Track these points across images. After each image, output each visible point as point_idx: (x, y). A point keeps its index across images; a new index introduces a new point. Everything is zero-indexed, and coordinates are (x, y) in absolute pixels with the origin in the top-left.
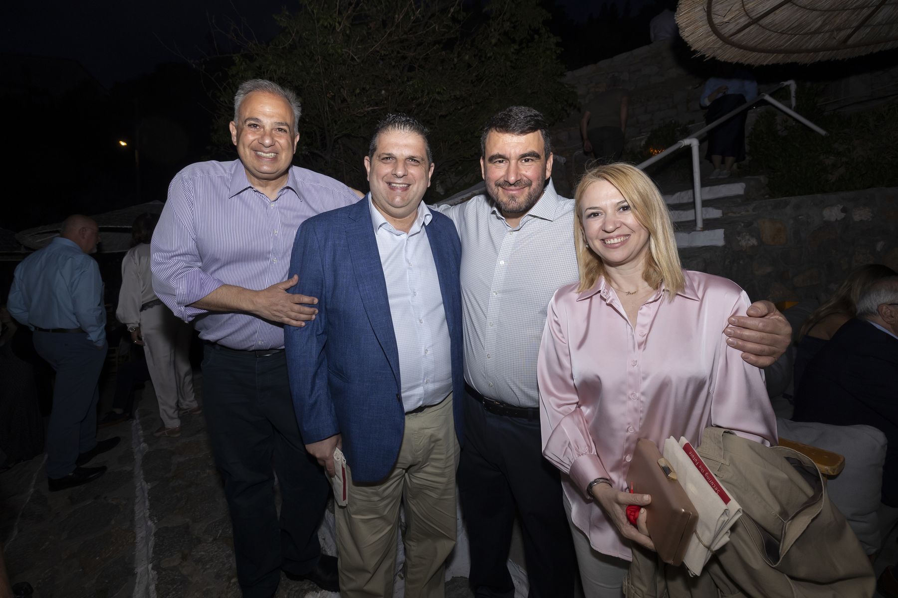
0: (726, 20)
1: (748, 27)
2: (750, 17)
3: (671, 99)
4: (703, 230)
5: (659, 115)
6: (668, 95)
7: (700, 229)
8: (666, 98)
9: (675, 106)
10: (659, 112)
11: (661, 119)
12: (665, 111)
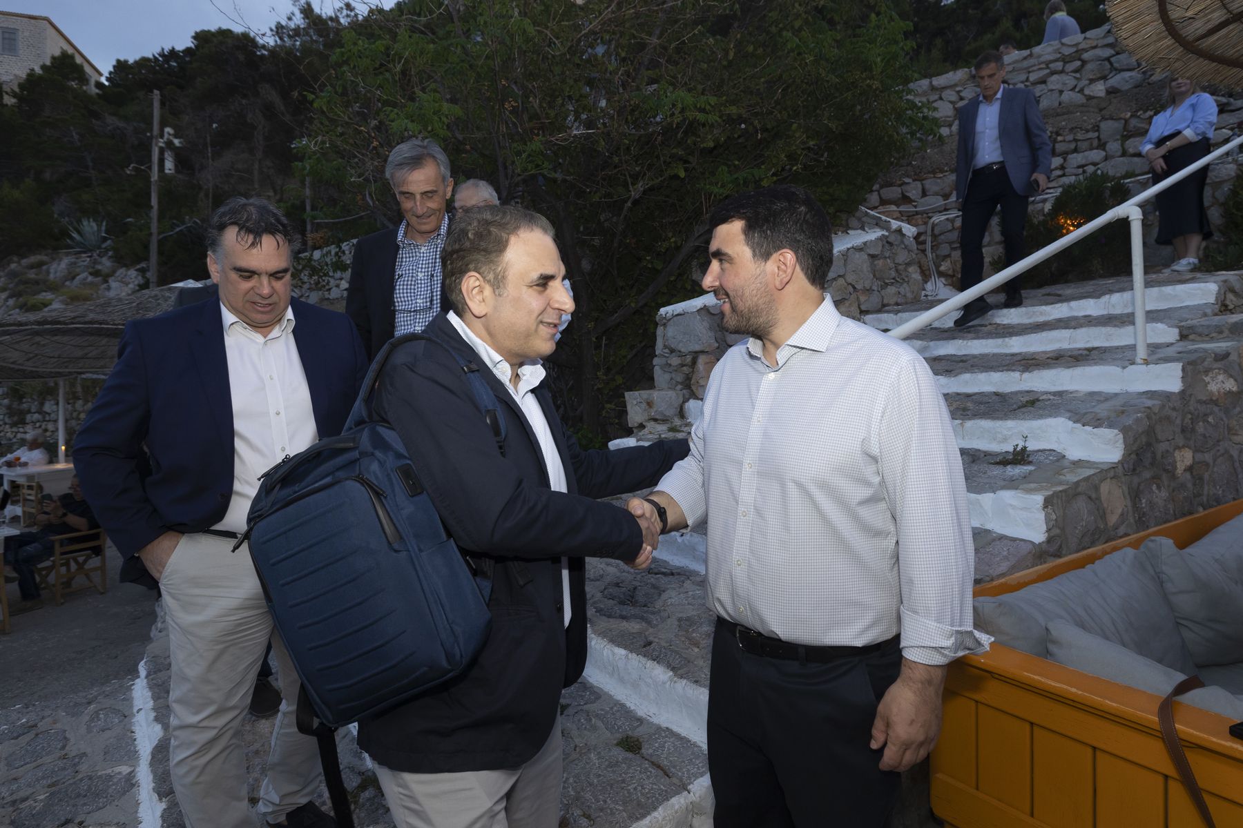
0: (1189, 14)
1: (1224, 28)
2: (1229, 11)
3: (1096, 134)
4: (1146, 362)
5: (1076, 159)
6: (1090, 126)
7: (1142, 361)
8: (1087, 131)
9: (1102, 146)
10: (1075, 154)
11: (1079, 167)
12: (1086, 153)
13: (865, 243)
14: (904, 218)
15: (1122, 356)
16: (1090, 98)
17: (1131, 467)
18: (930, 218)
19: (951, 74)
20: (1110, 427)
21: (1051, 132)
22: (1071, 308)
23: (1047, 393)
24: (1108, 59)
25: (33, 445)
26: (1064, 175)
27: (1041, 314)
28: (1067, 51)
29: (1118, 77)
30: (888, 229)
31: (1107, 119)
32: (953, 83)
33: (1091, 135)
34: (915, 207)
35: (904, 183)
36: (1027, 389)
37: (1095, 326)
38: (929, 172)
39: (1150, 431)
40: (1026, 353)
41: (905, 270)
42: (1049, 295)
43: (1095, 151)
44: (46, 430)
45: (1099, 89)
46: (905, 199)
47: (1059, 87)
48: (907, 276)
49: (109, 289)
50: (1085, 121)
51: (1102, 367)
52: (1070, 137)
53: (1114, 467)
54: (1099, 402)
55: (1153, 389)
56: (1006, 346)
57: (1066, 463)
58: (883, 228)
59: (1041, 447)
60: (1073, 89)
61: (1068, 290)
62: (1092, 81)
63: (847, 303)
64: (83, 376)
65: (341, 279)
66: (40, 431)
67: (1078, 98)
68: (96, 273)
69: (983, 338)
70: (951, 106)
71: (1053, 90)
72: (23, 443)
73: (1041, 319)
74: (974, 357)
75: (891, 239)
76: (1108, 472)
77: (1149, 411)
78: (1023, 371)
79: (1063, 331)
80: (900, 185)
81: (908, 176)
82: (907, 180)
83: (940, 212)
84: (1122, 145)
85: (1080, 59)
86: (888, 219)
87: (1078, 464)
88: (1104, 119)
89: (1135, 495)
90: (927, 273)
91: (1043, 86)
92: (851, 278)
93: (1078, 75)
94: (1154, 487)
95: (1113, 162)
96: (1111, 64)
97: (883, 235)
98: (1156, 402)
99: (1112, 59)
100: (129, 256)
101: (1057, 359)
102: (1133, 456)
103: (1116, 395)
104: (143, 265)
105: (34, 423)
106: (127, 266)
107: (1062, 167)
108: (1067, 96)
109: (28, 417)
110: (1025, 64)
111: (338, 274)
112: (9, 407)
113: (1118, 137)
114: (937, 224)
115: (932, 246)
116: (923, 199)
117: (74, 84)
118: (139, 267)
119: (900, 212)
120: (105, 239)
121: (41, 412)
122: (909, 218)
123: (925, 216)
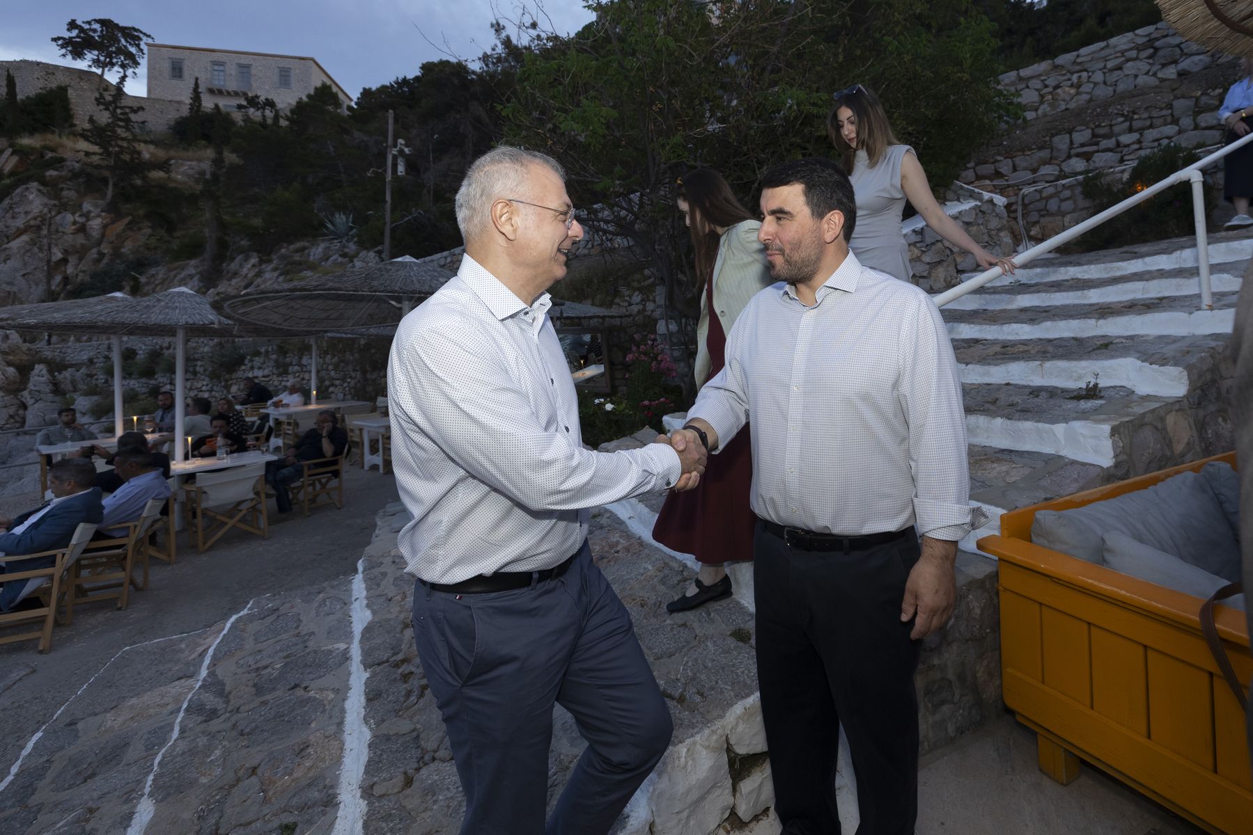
3: (1170, 111)
4: (1211, 308)
5: (1151, 134)
6: (1164, 105)
7: (1207, 307)
8: (1162, 109)
9: (1175, 121)
10: (1151, 130)
11: (1154, 141)
12: (1161, 129)
13: (960, 213)
14: (997, 191)
15: (1190, 304)
16: (1162, 80)
17: (1196, 401)
18: (1021, 189)
19: (1036, 65)
20: (1175, 365)
21: (1128, 112)
22: (1146, 263)
23: (1119, 337)
24: (1178, 46)
25: (293, 390)
26: (1140, 148)
27: (1118, 269)
28: (1140, 41)
29: (1188, 61)
30: (981, 200)
31: (1179, 98)
32: (1038, 73)
33: (1164, 112)
34: (1007, 180)
35: (997, 161)
36: (1103, 334)
37: (1166, 278)
38: (1019, 151)
39: (1215, 369)
40: (1103, 303)
41: (997, 235)
42: (1126, 252)
43: (1169, 126)
44: (303, 379)
45: (1171, 72)
46: (998, 174)
47: (1133, 72)
48: (998, 240)
49: (353, 266)
50: (1159, 101)
51: (1171, 313)
52: (1146, 115)
53: (1179, 401)
54: (1167, 343)
55: (1218, 332)
56: (1085, 297)
57: (1134, 398)
58: (976, 199)
59: (1112, 384)
60: (1147, 73)
61: (1144, 248)
62: (1164, 65)
63: (945, 264)
64: (329, 335)
66: (299, 379)
67: (1152, 81)
69: (1064, 291)
70: (1037, 93)
71: (1128, 75)
72: (285, 389)
73: (1118, 274)
74: (1057, 307)
75: (984, 208)
76: (1174, 405)
77: (1212, 351)
78: (1099, 319)
79: (1136, 283)
80: (993, 163)
81: (999, 155)
82: (999, 158)
83: (1030, 184)
84: (1194, 120)
85: (1152, 47)
86: (981, 192)
87: (1147, 398)
88: (1176, 98)
89: (1201, 426)
90: (1018, 237)
91: (1119, 72)
93: (1151, 61)
94: (1220, 420)
95: (1185, 135)
96: (1182, 50)
97: (976, 206)
98: (1220, 343)
99: (1182, 46)
100: (369, 240)
101: (1130, 307)
102: (1198, 392)
103: (1184, 337)
104: (380, 248)
105: (294, 373)
106: (367, 249)
107: (1139, 142)
108: (1142, 80)
109: (290, 369)
110: (1103, 53)
112: (276, 361)
113: (1190, 113)
114: (1027, 195)
115: (1023, 214)
116: (1014, 174)
117: (331, 108)
118: (376, 249)
119: (994, 186)
120: (352, 228)
121: (299, 364)
122: (1002, 191)
123: (1016, 188)
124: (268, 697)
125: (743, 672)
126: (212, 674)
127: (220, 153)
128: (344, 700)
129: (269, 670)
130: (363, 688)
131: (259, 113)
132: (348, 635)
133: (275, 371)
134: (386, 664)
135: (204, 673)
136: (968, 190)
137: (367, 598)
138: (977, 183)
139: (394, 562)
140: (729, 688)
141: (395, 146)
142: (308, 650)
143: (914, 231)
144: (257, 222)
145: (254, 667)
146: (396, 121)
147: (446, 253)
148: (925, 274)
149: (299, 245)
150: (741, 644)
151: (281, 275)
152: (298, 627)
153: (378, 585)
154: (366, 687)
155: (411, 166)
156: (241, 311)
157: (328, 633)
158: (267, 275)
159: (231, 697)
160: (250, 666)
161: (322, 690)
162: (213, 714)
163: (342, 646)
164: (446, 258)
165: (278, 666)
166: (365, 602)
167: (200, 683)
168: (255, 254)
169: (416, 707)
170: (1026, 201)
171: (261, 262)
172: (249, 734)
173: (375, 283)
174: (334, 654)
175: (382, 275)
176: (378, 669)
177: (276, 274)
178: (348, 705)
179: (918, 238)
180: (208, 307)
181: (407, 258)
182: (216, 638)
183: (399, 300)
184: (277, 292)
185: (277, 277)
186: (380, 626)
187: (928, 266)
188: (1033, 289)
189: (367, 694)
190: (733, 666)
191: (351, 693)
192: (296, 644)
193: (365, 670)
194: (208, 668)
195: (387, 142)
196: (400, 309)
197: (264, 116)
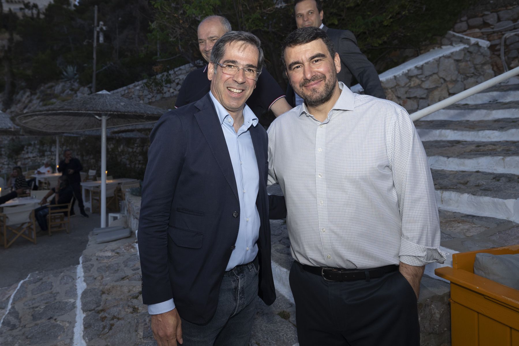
13: (452, 53)
14: (483, 37)
18: (503, 35)
25: (47, 165)
30: (468, 44)
34: (493, 28)
35: (484, 15)
38: (503, 6)
41: (482, 67)
44: (52, 159)
46: (486, 24)
48: (483, 72)
49: (77, 96)
58: (465, 43)
63: (439, 89)
64: (65, 135)
65: (170, 87)
66: (50, 159)
68: (72, 90)
72: (43, 164)
75: (471, 49)
80: (482, 16)
81: (487, 10)
82: (486, 13)
83: (511, 30)
86: (468, 38)
90: (501, 69)
92: (442, 74)
97: (465, 48)
100: (85, 81)
104: (90, 85)
105: (48, 156)
106: (84, 86)
109: (46, 153)
111: (169, 85)
112: (39, 149)
114: (508, 38)
115: (505, 53)
116: (498, 24)
117: (65, 6)
118: (89, 86)
119: (482, 33)
120: (75, 74)
121: (50, 151)
122: (488, 36)
123: (500, 33)
124: (39, 322)
125: (283, 335)
126: (13, 307)
127: (11, 35)
128: (74, 327)
129: (38, 309)
130: (82, 321)
131: (30, 12)
132: (75, 295)
133: (39, 155)
134: (93, 311)
135: (9, 307)
136: (459, 37)
137: (84, 277)
138: (469, 32)
139: (97, 259)
140: (274, 343)
141: (98, 25)
142: (56, 301)
143: (416, 67)
144: (29, 72)
145: (31, 306)
146: (99, 11)
147: (125, 88)
148: (424, 96)
149: (50, 84)
150: (283, 320)
151: (41, 101)
152: (51, 289)
153: (90, 270)
154: (84, 321)
155: (107, 38)
156: (24, 121)
157: (66, 293)
158: (34, 102)
159: (22, 320)
160: (30, 306)
161: (63, 321)
162: (14, 327)
163: (72, 300)
164: (125, 90)
165: (43, 307)
166: (83, 279)
167: (8, 312)
168: (28, 90)
169: (108, 334)
170: (508, 42)
171: (32, 94)
172: (30, 338)
173: (88, 106)
174: (68, 304)
175: (91, 101)
176: (90, 313)
177: (38, 101)
178: (75, 330)
179: (420, 72)
180: (8, 119)
181: (104, 92)
182: (14, 291)
183: (100, 115)
184: (41, 111)
185: (39, 103)
186: (91, 292)
187: (426, 91)
188: (506, 106)
189: (84, 325)
190: (278, 331)
191: (76, 324)
192: (51, 297)
193: (84, 313)
194: (11, 305)
195: (94, 24)
196: (101, 120)
197: (32, 14)
